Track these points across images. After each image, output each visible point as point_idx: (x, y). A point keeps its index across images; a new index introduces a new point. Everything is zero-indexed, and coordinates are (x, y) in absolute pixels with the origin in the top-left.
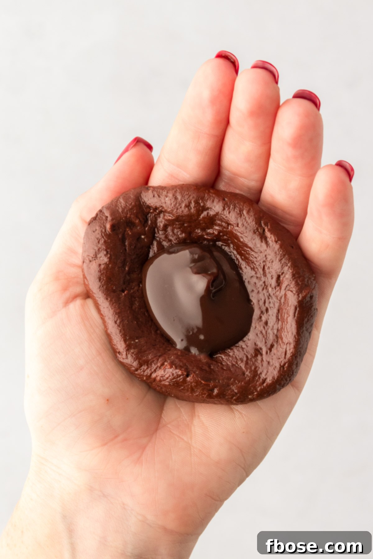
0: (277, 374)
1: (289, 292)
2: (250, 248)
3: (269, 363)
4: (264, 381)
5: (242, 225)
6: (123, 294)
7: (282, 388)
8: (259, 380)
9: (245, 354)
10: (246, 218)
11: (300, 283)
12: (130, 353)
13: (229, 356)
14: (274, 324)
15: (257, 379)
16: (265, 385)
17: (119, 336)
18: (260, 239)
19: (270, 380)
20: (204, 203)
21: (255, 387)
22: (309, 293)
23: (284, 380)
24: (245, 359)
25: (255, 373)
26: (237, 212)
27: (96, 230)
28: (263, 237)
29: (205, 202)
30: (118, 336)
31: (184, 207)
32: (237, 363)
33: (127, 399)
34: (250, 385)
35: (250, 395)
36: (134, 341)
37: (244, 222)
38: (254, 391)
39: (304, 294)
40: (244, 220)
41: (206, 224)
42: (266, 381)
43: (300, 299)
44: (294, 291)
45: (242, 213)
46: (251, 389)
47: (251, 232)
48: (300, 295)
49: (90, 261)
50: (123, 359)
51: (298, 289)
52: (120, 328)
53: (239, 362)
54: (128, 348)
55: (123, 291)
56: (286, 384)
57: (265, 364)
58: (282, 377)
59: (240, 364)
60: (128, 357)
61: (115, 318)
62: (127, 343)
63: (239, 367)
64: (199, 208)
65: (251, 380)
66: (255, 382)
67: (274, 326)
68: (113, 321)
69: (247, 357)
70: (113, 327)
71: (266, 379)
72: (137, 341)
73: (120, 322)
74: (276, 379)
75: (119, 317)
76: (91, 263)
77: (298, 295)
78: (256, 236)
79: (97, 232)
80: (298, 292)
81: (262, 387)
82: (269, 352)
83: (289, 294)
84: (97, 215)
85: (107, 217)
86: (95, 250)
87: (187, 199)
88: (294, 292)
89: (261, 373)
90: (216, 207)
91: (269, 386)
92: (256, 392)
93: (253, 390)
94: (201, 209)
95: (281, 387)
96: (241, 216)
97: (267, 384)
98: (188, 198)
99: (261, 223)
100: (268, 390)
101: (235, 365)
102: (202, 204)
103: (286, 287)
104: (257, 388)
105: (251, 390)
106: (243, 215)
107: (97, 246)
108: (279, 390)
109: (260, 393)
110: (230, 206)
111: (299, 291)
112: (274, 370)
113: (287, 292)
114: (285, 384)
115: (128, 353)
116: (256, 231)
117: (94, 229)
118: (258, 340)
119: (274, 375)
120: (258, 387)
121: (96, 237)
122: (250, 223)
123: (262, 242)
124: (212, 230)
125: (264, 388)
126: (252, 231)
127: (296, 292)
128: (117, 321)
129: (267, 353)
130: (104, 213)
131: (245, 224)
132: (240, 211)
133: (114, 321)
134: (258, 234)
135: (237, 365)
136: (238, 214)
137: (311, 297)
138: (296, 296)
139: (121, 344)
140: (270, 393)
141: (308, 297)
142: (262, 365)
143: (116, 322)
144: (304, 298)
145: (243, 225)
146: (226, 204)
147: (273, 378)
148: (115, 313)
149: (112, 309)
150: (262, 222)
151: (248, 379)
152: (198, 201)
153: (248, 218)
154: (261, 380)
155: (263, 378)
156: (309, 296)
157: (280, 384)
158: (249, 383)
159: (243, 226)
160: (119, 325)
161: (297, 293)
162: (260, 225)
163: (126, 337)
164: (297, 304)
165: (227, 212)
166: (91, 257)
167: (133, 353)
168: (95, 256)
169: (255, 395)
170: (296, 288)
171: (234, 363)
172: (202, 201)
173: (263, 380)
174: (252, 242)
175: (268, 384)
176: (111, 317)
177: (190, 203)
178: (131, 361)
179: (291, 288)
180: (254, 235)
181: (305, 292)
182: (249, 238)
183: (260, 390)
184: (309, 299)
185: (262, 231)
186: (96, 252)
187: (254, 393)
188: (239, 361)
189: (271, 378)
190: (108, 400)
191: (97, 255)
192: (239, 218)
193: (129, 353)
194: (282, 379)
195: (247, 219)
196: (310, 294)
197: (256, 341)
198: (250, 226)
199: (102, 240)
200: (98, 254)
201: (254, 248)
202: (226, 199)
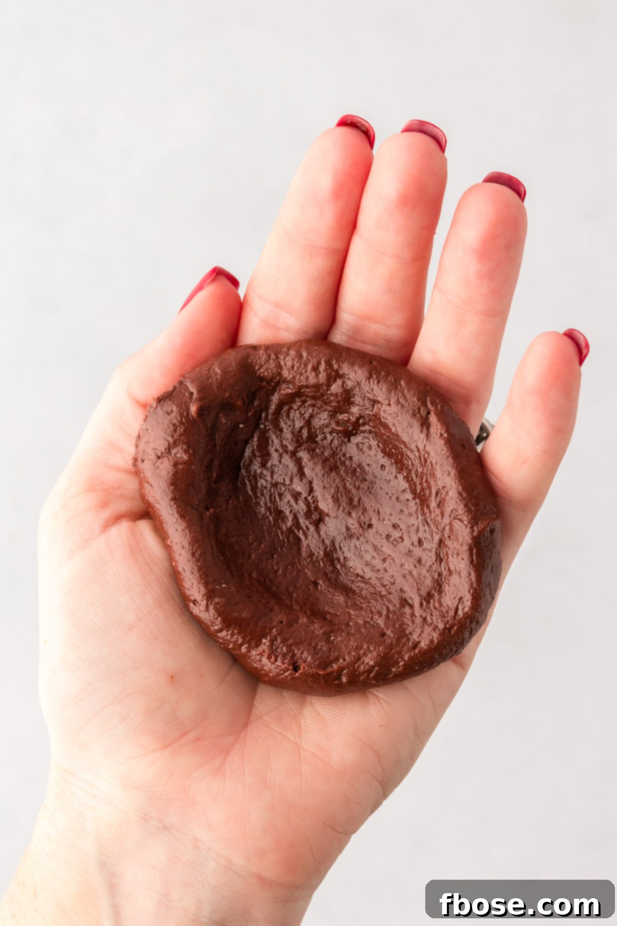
0: (437, 638)
1: (458, 521)
2: (404, 443)
3: (425, 620)
4: (416, 645)
5: (396, 402)
6: (208, 514)
7: (443, 662)
8: (407, 643)
9: (384, 604)
10: (403, 390)
11: (473, 509)
12: (213, 603)
13: (361, 608)
14: (433, 564)
15: (404, 641)
16: (417, 651)
17: (198, 575)
18: (420, 427)
19: (425, 645)
20: (339, 366)
21: (400, 653)
22: (488, 525)
23: (448, 648)
24: (385, 612)
25: (402, 634)
26: (391, 381)
27: (172, 411)
28: (425, 424)
29: (340, 364)
30: (196, 575)
31: (311, 370)
32: (372, 619)
33: (202, 676)
34: (393, 651)
35: (394, 666)
36: (220, 584)
37: (401, 397)
38: (400, 660)
39: (481, 526)
40: (400, 394)
41: (338, 402)
42: (418, 646)
43: (475, 534)
44: (465, 520)
45: (398, 383)
46: (395, 656)
47: (409, 414)
48: (475, 528)
49: (159, 458)
50: (201, 611)
51: (472, 519)
52: (199, 564)
53: (376, 617)
54: (210, 595)
55: (207, 509)
56: (449, 656)
57: (418, 620)
58: (445, 643)
59: (376, 620)
60: (210, 609)
61: (193, 548)
62: (210, 587)
63: (375, 625)
64: (331, 373)
65: (393, 643)
66: (401, 646)
67: (433, 566)
68: (189, 551)
69: (388, 608)
70: (189, 561)
71: (419, 643)
72: (224, 586)
73: (200, 556)
74: (435, 644)
75: (199, 547)
76: (160, 460)
77: (472, 527)
78: (415, 422)
79: (173, 414)
80: (472, 524)
81: (412, 654)
82: (425, 603)
83: (457, 525)
84: (175, 388)
85: (192, 393)
86: (169, 442)
87: (316, 357)
88: (465, 522)
89: (411, 634)
90: (357, 373)
91: (423, 653)
92: (402, 661)
93: (397, 659)
94: (333, 374)
95: (442, 660)
96: (396, 388)
97: (420, 651)
98: (318, 355)
99: (426, 399)
100: (421, 659)
101: (369, 623)
102: (336, 367)
103: (452, 511)
104: (404, 655)
105: (395, 658)
106: (399, 386)
107: (172, 436)
108: (438, 664)
109: (408, 663)
110: (380, 373)
111: (474, 522)
112: (433, 632)
113: (454, 521)
114: (447, 654)
115: (209, 603)
116: (417, 411)
117: (169, 410)
118: (405, 583)
119: (433, 637)
120: (406, 654)
121: (171, 423)
122: (410, 399)
123: (422, 431)
124: (347, 415)
125: (416, 655)
126: (411, 412)
127: (469, 523)
128: (195, 552)
129: (421, 605)
130: (186, 386)
131: (402, 401)
132: (395, 380)
133: (191, 552)
134: (418, 417)
135: (372, 622)
136: (392, 385)
137: (492, 531)
138: (468, 529)
139: (199, 588)
140: (425, 665)
141: (487, 531)
142: (413, 622)
143: (193, 554)
144: (481, 533)
145: (398, 402)
146: (375, 368)
147: (432, 641)
148: (194, 540)
149: (190, 533)
150: (428, 399)
151: (390, 641)
152: (331, 362)
153: (407, 390)
154: (411, 644)
155: (415, 640)
156: (489, 529)
157: (440, 654)
158: (391, 647)
159: (398, 404)
160: (198, 558)
161: (469, 526)
162: (425, 404)
163: (208, 578)
164: (471, 542)
165: (374, 380)
166: (160, 451)
167: (218, 603)
168: (167, 450)
169: (400, 666)
170: (468, 516)
171: (368, 620)
172: (337, 361)
173: (413, 643)
174: (407, 433)
175: (422, 651)
176: (187, 545)
177: (319, 363)
178: (214, 616)
179: (460, 515)
180: (413, 420)
181: (482, 523)
182: (405, 424)
183: (409, 658)
184: (489, 534)
185: (425, 413)
186: (169, 445)
187: (399, 662)
188: (375, 615)
189: (427, 642)
190: (172, 677)
191: (171, 449)
192: (393, 391)
193: (211, 604)
194: (444, 647)
195: (406, 392)
196: (491, 527)
197: (403, 586)
198: (409, 404)
199: (181, 428)
200: (174, 448)
201: (409, 443)
202: (374, 363)
